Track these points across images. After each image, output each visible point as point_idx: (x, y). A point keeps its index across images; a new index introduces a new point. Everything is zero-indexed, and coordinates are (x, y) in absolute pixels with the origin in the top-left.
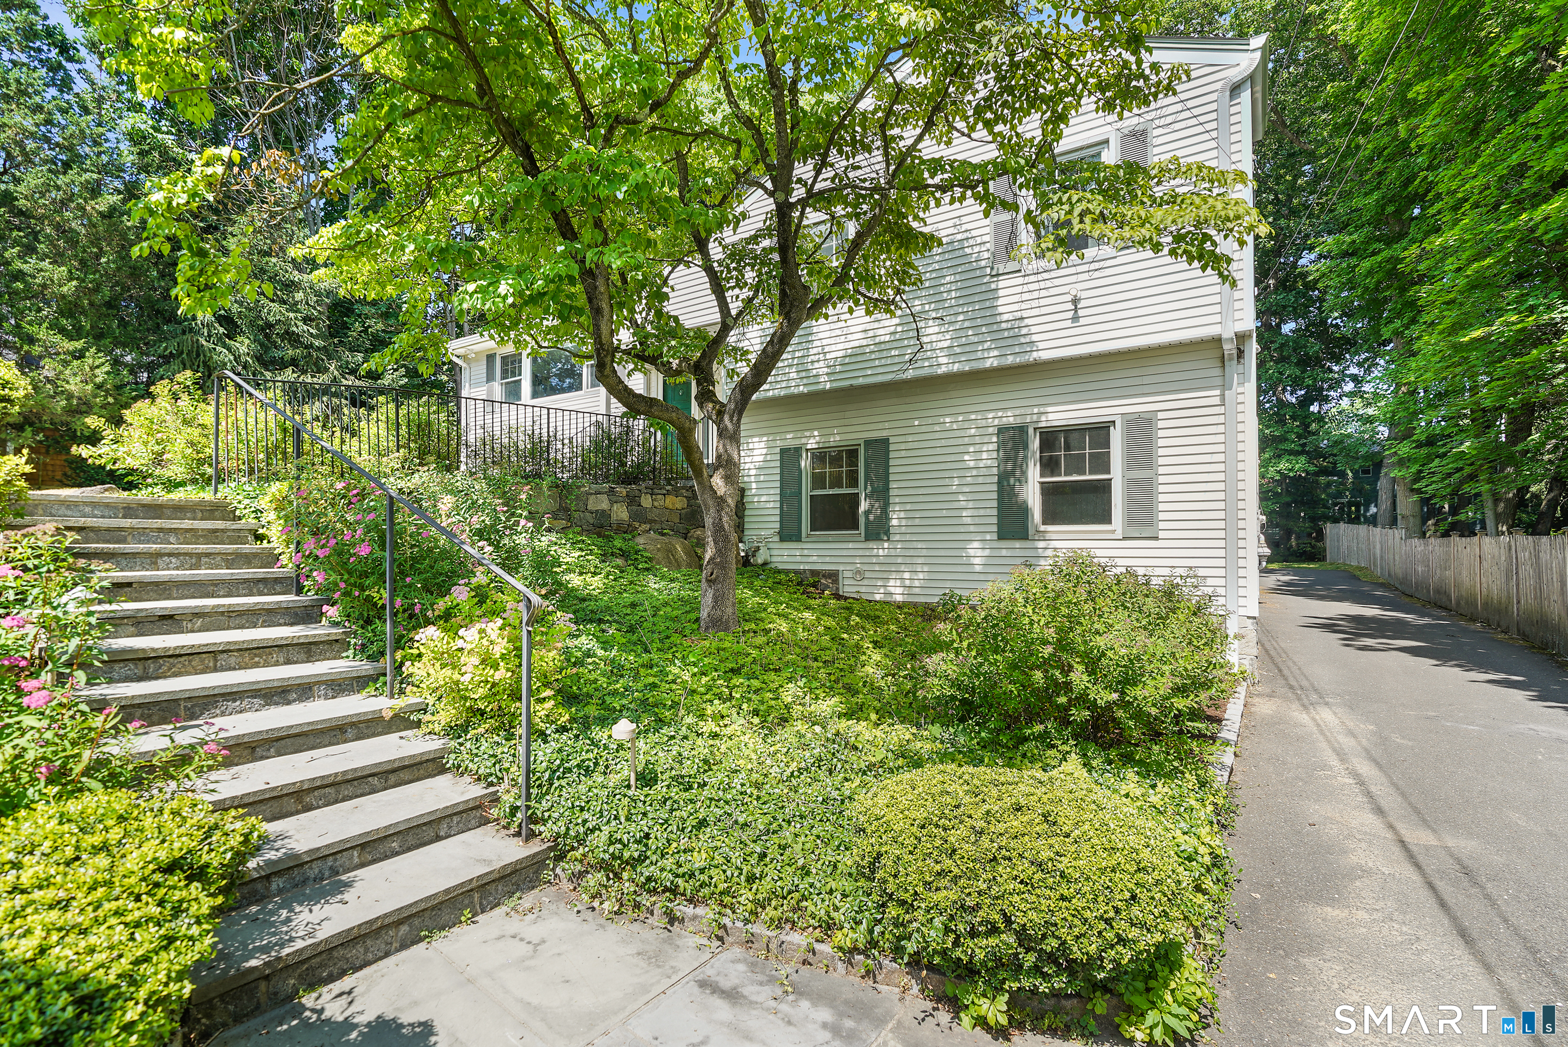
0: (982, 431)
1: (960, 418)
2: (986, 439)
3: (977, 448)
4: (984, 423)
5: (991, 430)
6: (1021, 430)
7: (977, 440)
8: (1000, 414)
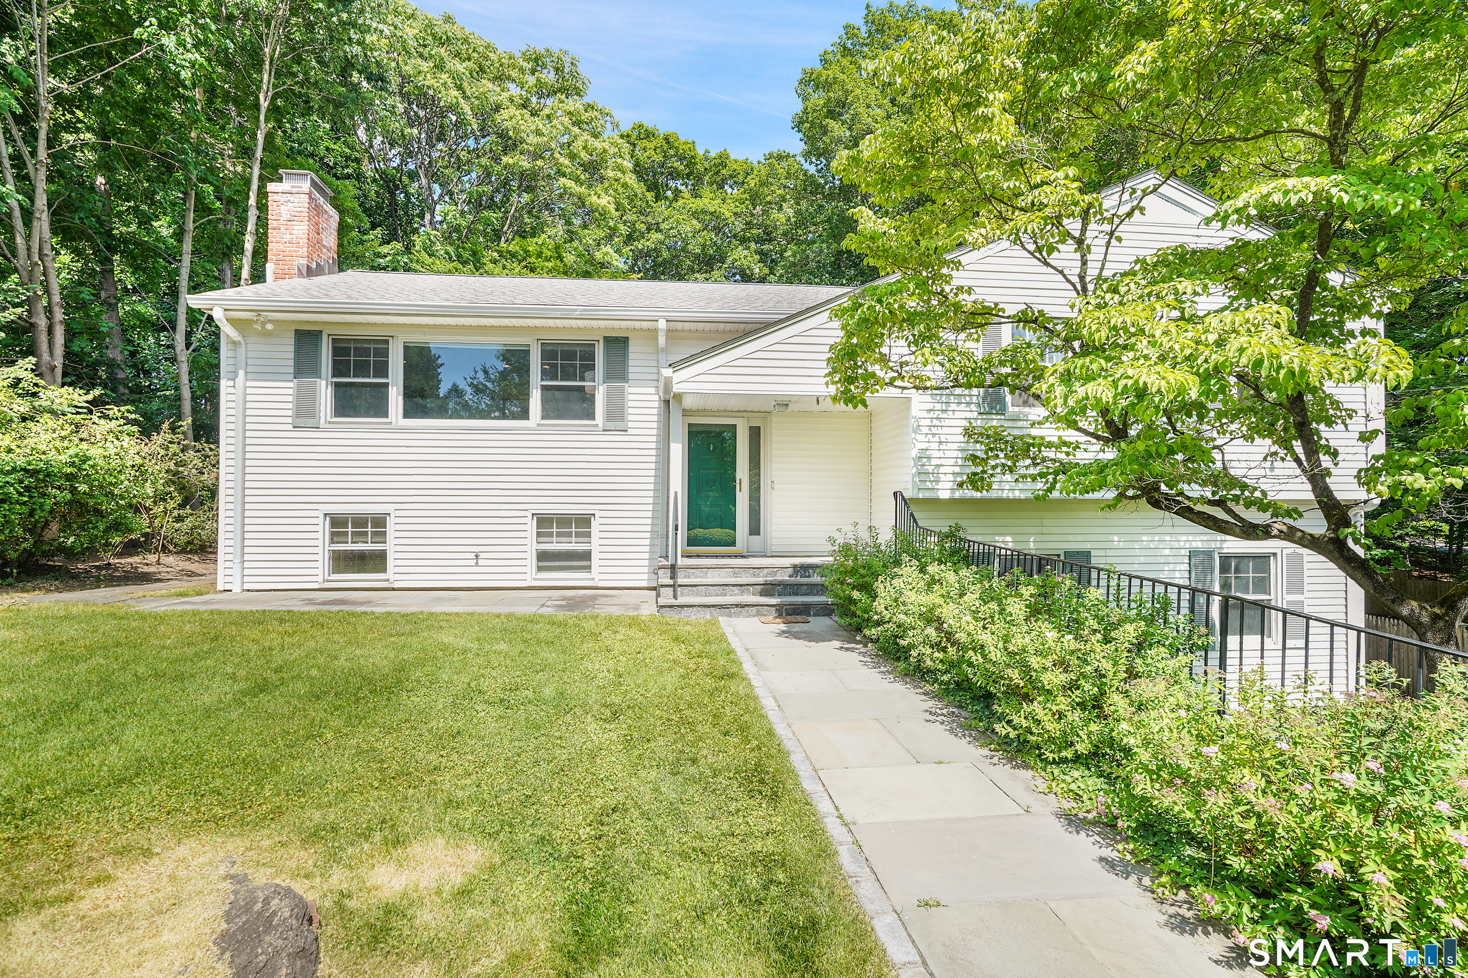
0: (1175, 552)
1: (1157, 538)
2: (1179, 560)
3: (1172, 567)
4: (1176, 545)
5: (1183, 552)
6: (1209, 554)
7: (1171, 559)
8: (1190, 538)
